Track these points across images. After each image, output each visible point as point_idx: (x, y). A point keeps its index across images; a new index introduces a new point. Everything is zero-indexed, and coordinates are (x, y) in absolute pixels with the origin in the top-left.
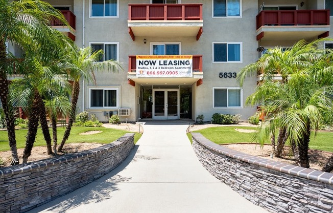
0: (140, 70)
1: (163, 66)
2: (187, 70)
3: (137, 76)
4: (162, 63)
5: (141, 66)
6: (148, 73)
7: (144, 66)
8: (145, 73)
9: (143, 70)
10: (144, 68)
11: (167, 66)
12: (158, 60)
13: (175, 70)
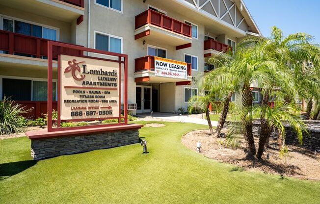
0: (157, 69)
1: (171, 68)
2: (184, 74)
3: (155, 75)
4: (171, 66)
5: (158, 66)
6: (162, 73)
7: (160, 66)
8: (160, 73)
9: (159, 70)
10: (159, 68)
11: (174, 69)
12: (168, 63)
13: (178, 73)
